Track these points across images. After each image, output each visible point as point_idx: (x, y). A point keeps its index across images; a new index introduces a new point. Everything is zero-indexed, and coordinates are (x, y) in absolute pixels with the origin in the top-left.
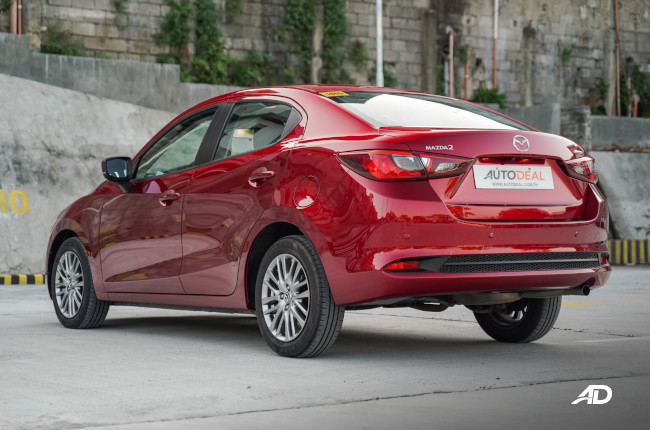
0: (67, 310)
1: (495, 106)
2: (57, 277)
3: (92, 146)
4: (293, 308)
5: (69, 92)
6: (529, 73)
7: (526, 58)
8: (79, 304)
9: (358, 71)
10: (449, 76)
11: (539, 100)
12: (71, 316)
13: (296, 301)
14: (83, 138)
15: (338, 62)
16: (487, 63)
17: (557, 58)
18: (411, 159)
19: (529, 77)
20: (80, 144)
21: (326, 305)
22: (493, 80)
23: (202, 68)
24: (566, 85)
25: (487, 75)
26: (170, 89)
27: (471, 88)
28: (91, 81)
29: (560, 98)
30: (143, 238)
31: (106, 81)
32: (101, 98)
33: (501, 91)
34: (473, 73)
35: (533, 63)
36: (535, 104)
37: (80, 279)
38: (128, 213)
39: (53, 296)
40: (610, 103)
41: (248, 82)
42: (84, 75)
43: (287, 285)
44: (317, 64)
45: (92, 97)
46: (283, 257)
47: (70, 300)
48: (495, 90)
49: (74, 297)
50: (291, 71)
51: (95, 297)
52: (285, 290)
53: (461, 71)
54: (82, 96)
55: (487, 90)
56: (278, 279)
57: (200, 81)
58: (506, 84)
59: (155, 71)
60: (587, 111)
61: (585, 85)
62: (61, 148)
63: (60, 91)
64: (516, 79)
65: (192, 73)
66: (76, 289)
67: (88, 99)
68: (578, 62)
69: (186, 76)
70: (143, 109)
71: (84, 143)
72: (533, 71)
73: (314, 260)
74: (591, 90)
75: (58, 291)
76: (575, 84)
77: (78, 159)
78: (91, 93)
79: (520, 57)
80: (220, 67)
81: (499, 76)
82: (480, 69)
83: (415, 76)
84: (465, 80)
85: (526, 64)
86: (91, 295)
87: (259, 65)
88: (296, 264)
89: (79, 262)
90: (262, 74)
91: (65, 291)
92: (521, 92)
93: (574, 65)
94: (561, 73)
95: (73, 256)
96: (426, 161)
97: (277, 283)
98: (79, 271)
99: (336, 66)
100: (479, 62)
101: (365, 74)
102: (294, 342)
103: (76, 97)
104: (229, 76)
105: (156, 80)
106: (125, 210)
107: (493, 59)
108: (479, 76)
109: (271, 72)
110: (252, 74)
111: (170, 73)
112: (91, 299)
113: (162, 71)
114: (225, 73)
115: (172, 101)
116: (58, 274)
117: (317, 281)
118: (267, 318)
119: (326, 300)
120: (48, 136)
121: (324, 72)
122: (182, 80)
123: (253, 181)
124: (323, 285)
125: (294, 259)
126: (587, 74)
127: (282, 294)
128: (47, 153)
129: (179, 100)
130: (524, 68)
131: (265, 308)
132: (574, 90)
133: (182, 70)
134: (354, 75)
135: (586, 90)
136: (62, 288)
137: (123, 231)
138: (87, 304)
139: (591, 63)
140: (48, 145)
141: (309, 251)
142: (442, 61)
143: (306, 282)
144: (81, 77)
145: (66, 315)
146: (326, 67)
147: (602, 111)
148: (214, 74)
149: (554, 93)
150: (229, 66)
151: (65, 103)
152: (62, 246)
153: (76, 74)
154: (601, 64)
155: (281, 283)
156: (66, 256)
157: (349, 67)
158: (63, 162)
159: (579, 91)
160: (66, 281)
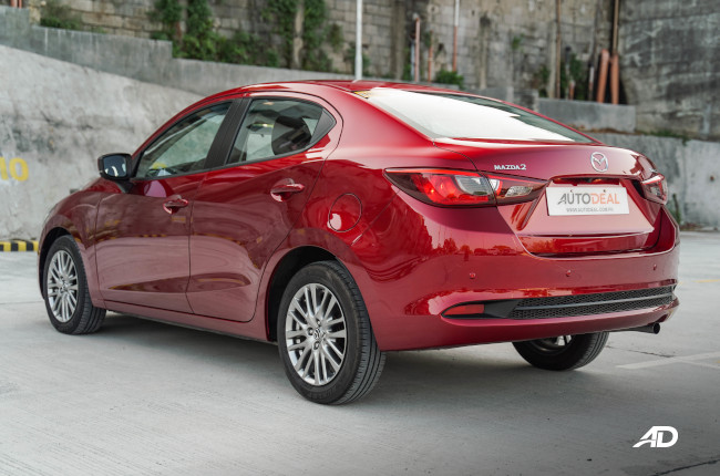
0: (60, 313)
1: (455, 87)
2: (49, 277)
3: (89, 117)
4: (325, 348)
5: (67, 65)
6: (484, 58)
7: (481, 44)
8: (73, 309)
9: (335, 51)
10: (415, 59)
11: (491, 82)
12: (65, 320)
13: (329, 341)
14: (81, 109)
15: (317, 43)
16: (448, 48)
17: (508, 46)
18: (478, 180)
19: (484, 62)
20: (78, 115)
21: (366, 349)
22: (453, 63)
23: (193, 45)
24: (515, 70)
25: (448, 59)
26: (163, 64)
27: (433, 71)
28: (89, 54)
29: (509, 81)
30: (142, 236)
31: (103, 55)
32: (97, 71)
33: (459, 74)
34: (436, 56)
35: (488, 50)
36: (489, 86)
37: (74, 282)
38: (129, 210)
39: (45, 295)
40: (551, 87)
41: (235, 59)
42: (82, 48)
43: (318, 320)
44: (298, 44)
45: (89, 70)
46: (313, 287)
47: (64, 304)
48: (455, 73)
49: (68, 300)
50: (274, 50)
51: (90, 302)
52: (315, 325)
53: (426, 55)
54: (80, 69)
55: (448, 73)
56: (306, 311)
57: (191, 57)
58: (464, 67)
59: (148, 46)
60: (535, 94)
61: (530, 70)
62: (59, 118)
63: (59, 64)
64: (473, 63)
65: (183, 49)
66: (70, 292)
67: (86, 72)
68: (526, 49)
69: (177, 52)
70: (138, 83)
71: (81, 114)
72: (488, 57)
73: (353, 295)
74: (535, 75)
75: (50, 291)
76: (523, 70)
77: (75, 129)
78: (88, 66)
79: (477, 43)
80: (210, 44)
81: (458, 60)
82: (442, 53)
83: (386, 58)
84: (429, 63)
85: (482, 50)
86: (86, 300)
87: (245, 44)
88: (329, 297)
89: (72, 263)
90: (248, 52)
91: (58, 292)
92: (476, 75)
93: (522, 52)
94: (511, 59)
95: (66, 257)
96: (495, 183)
97: (306, 316)
98: (73, 272)
99: (315, 47)
100: (441, 47)
101: (341, 55)
102: (326, 389)
103: (74, 70)
104: (218, 54)
105: (150, 55)
106: (126, 206)
107: (454, 44)
108: (441, 59)
109: (256, 50)
110: (239, 51)
111: (163, 49)
112: (86, 305)
113: (156, 47)
114: (214, 50)
115: (165, 75)
116: (51, 274)
117: (357, 321)
118: (292, 355)
119: (366, 343)
120: (47, 107)
121: (304, 52)
122: (175, 56)
123: (277, 194)
124: (364, 325)
125: (327, 291)
126: (532, 60)
127: (311, 329)
128: (46, 123)
129: (171, 74)
130: (480, 53)
131: (289, 343)
132: (521, 75)
133: (174, 46)
134: (331, 56)
135: (531, 75)
136: (54, 288)
137: (124, 228)
138: (82, 310)
139: (536, 51)
140: (47, 115)
141: (347, 284)
142: (410, 44)
143: (342, 319)
144: (79, 50)
145: (58, 318)
146: (306, 47)
147: (543, 93)
148: (203, 51)
149: (504, 77)
150: (217, 43)
151: (63, 75)
152: (54, 245)
153: (74, 48)
154: (545, 52)
155: (309, 315)
156: (59, 255)
157: (327, 48)
158: (61, 132)
159: (526, 76)
160: (59, 282)
